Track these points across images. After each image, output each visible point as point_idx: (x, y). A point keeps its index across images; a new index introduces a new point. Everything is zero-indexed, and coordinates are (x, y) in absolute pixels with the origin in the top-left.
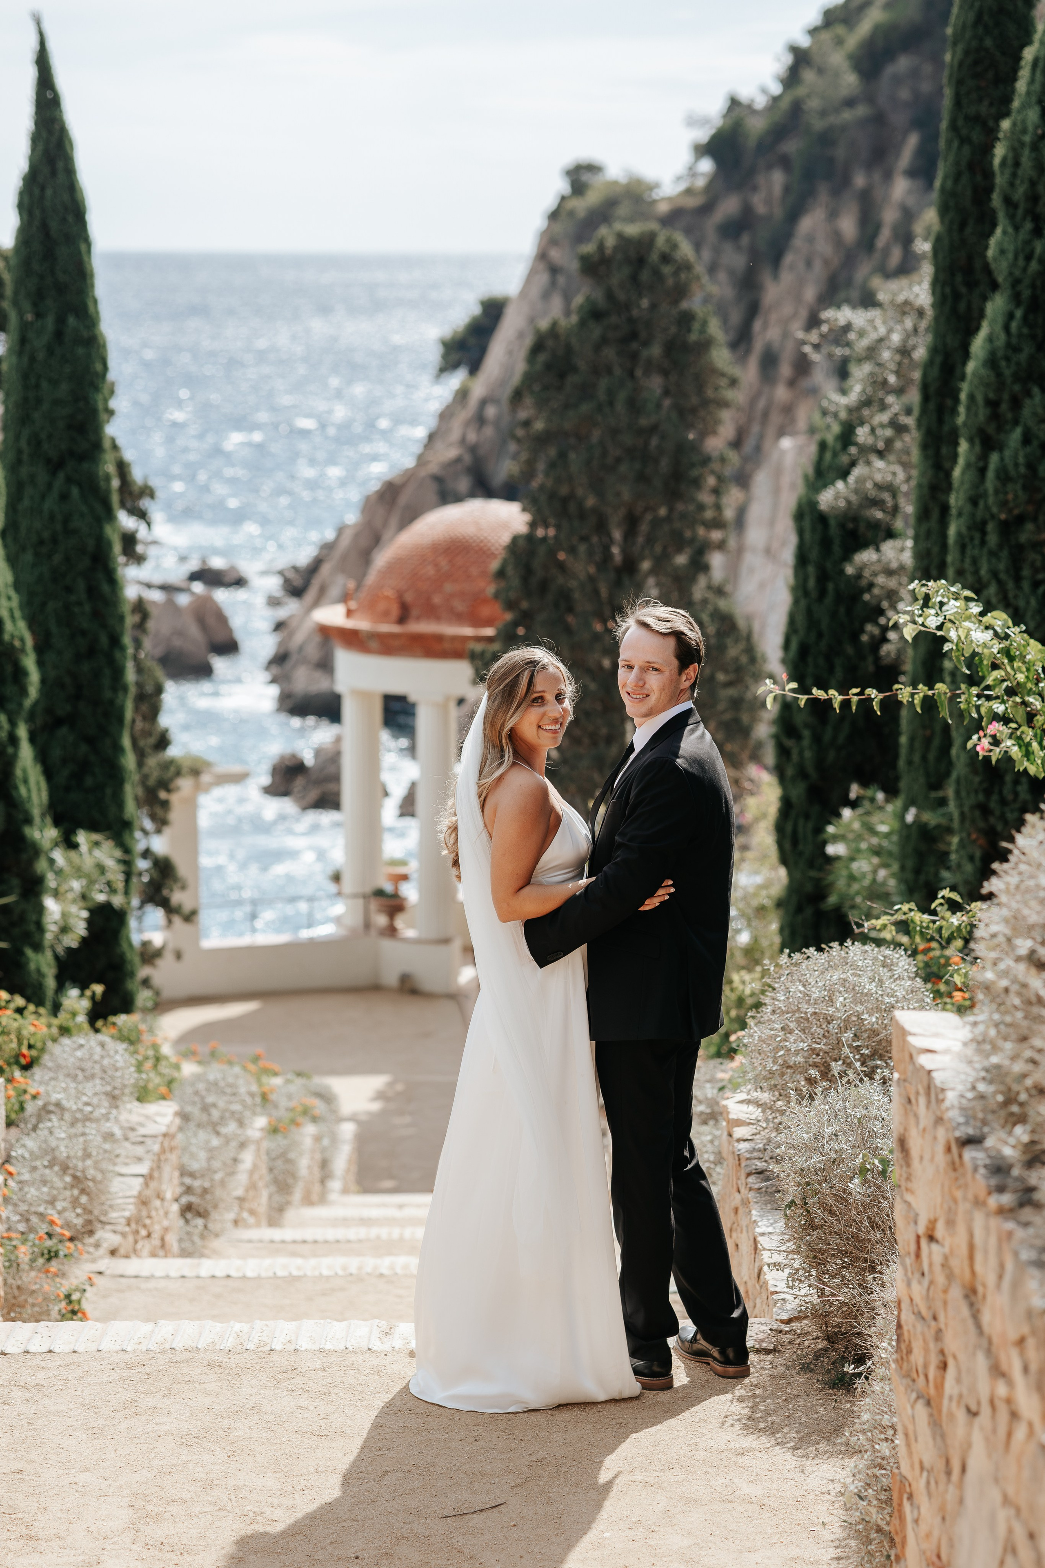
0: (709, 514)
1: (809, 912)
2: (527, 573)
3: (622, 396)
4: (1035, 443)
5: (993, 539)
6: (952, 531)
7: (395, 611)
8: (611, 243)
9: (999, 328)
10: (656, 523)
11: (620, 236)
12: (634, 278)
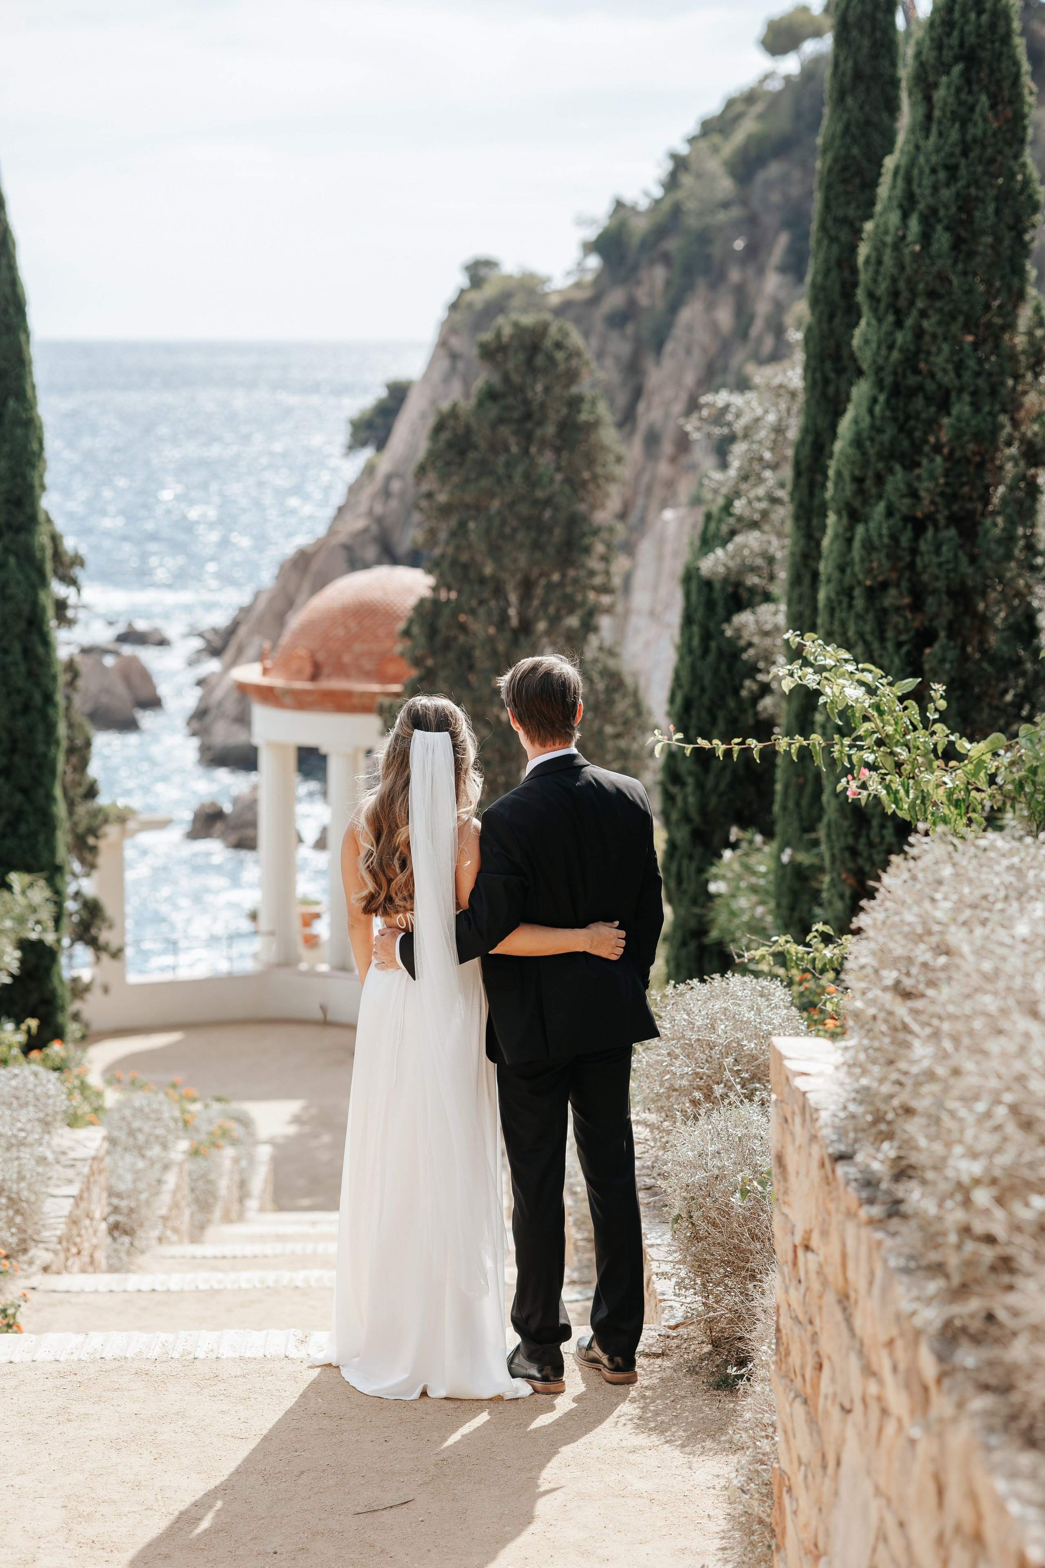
0: (598, 581)
1: (692, 944)
4: (898, 516)
5: (859, 603)
6: (822, 596)
7: (307, 668)
8: (507, 331)
9: (863, 412)
10: (549, 587)
11: (516, 325)
12: (529, 363)
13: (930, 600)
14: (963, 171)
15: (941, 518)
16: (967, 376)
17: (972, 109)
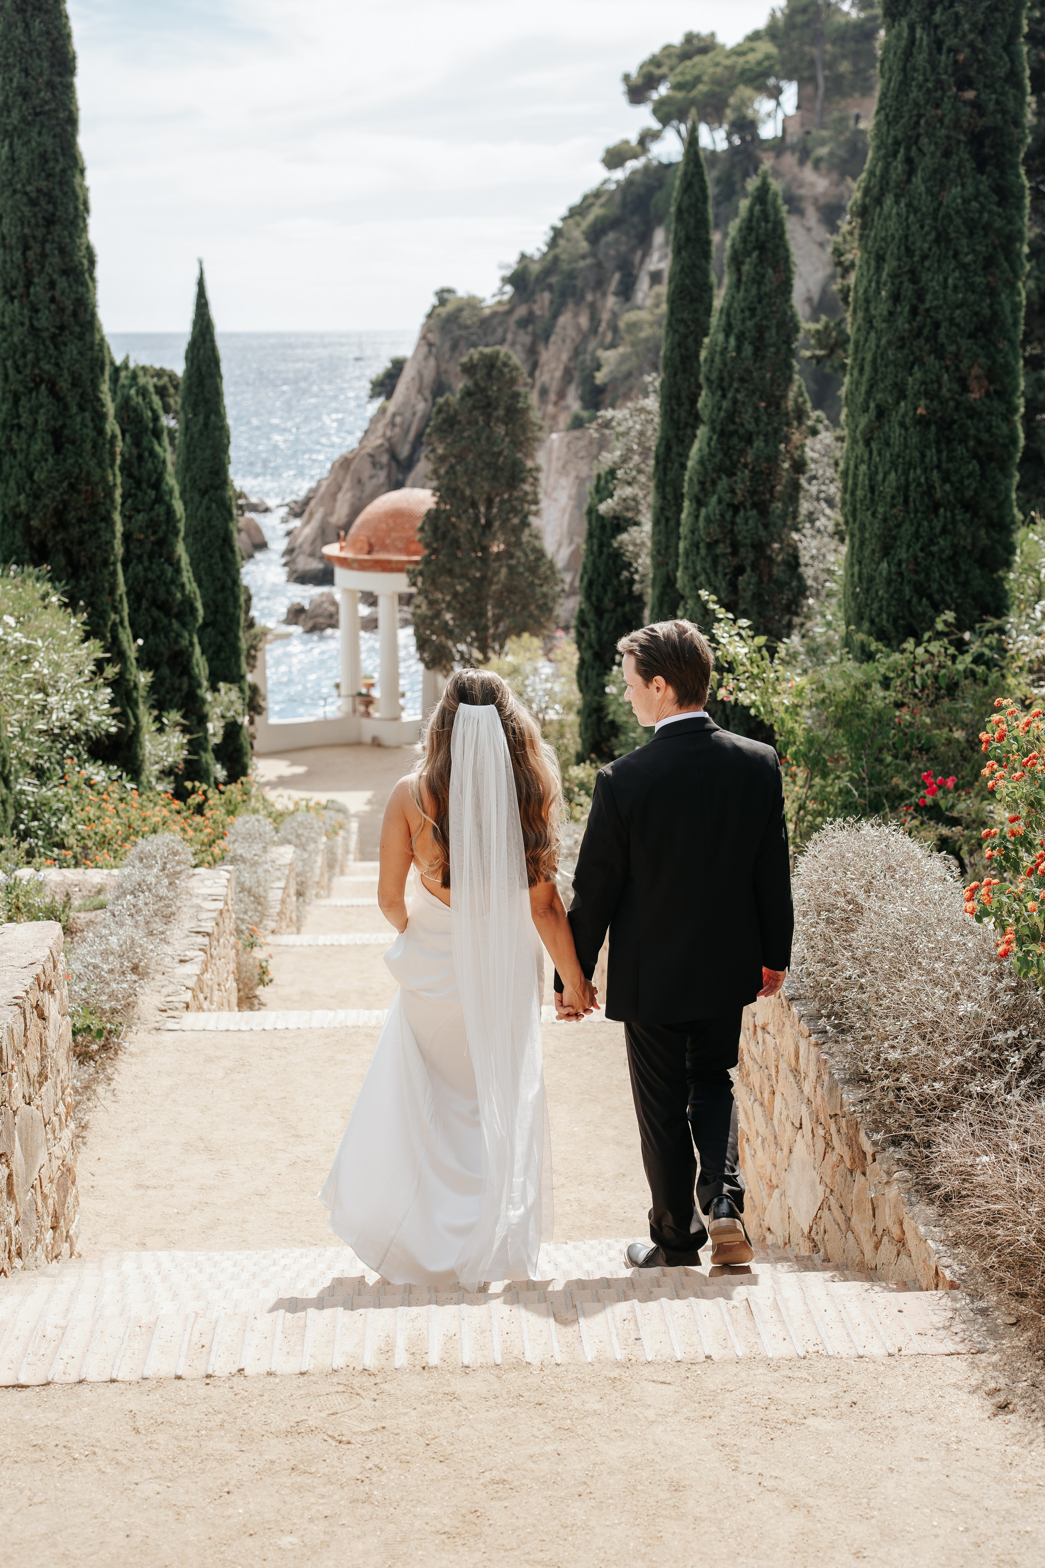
0: (530, 497)
1: (594, 717)
2: (435, 528)
3: (484, 436)
4: (724, 503)
5: (703, 551)
7: (366, 548)
8: (476, 356)
9: (704, 444)
10: (503, 502)
11: (481, 353)
12: (489, 375)
13: (742, 550)
14: (759, 312)
15: (748, 504)
16: (762, 425)
17: (763, 276)
